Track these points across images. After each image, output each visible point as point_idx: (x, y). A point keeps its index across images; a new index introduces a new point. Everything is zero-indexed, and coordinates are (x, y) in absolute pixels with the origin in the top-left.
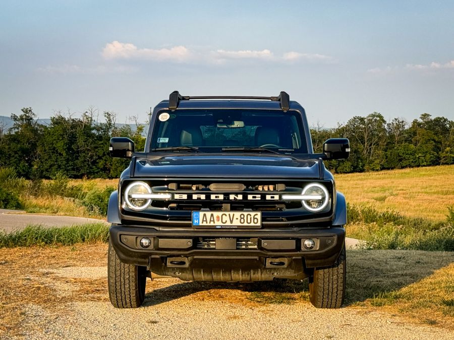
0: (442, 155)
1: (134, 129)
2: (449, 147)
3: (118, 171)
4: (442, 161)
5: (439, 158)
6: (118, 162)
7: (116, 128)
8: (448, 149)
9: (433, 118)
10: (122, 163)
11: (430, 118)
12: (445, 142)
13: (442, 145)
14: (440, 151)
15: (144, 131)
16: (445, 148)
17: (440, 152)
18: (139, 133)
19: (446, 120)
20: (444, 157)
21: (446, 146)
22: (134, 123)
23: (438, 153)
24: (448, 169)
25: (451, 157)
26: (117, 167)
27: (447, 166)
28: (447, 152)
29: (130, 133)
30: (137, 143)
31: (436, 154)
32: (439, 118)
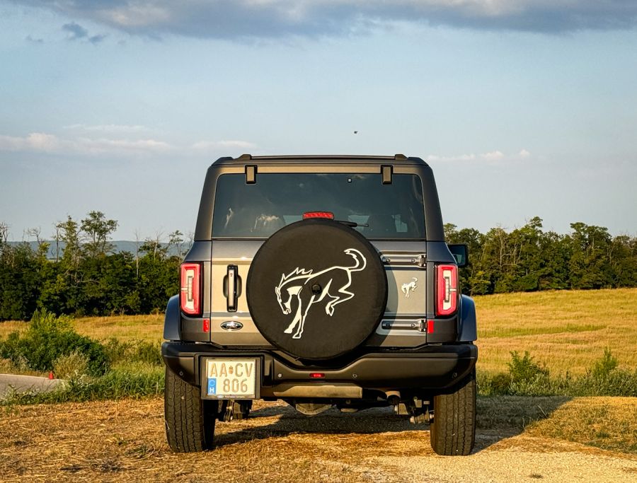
0: (473, 281)
1: (36, 249)
2: (481, 270)
3: (12, 309)
4: (473, 290)
5: (469, 287)
6: (12, 297)
7: (9, 247)
8: (480, 273)
9: (458, 229)
10: (19, 297)
11: (456, 229)
12: (476, 263)
13: (472, 268)
14: (470, 276)
15: (49, 250)
16: (477, 272)
17: (470, 278)
18: (41, 253)
19: (476, 233)
20: (475, 285)
21: (477, 270)
22: (35, 239)
23: (467, 279)
24: (482, 302)
25: (484, 284)
26: (11, 304)
27: (481, 297)
28: (479, 278)
29: (29, 254)
30: (40, 269)
31: (464, 281)
32: (467, 230)
